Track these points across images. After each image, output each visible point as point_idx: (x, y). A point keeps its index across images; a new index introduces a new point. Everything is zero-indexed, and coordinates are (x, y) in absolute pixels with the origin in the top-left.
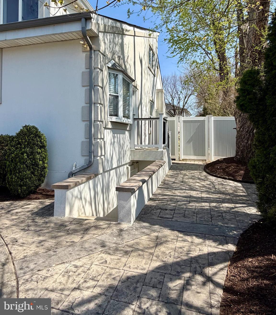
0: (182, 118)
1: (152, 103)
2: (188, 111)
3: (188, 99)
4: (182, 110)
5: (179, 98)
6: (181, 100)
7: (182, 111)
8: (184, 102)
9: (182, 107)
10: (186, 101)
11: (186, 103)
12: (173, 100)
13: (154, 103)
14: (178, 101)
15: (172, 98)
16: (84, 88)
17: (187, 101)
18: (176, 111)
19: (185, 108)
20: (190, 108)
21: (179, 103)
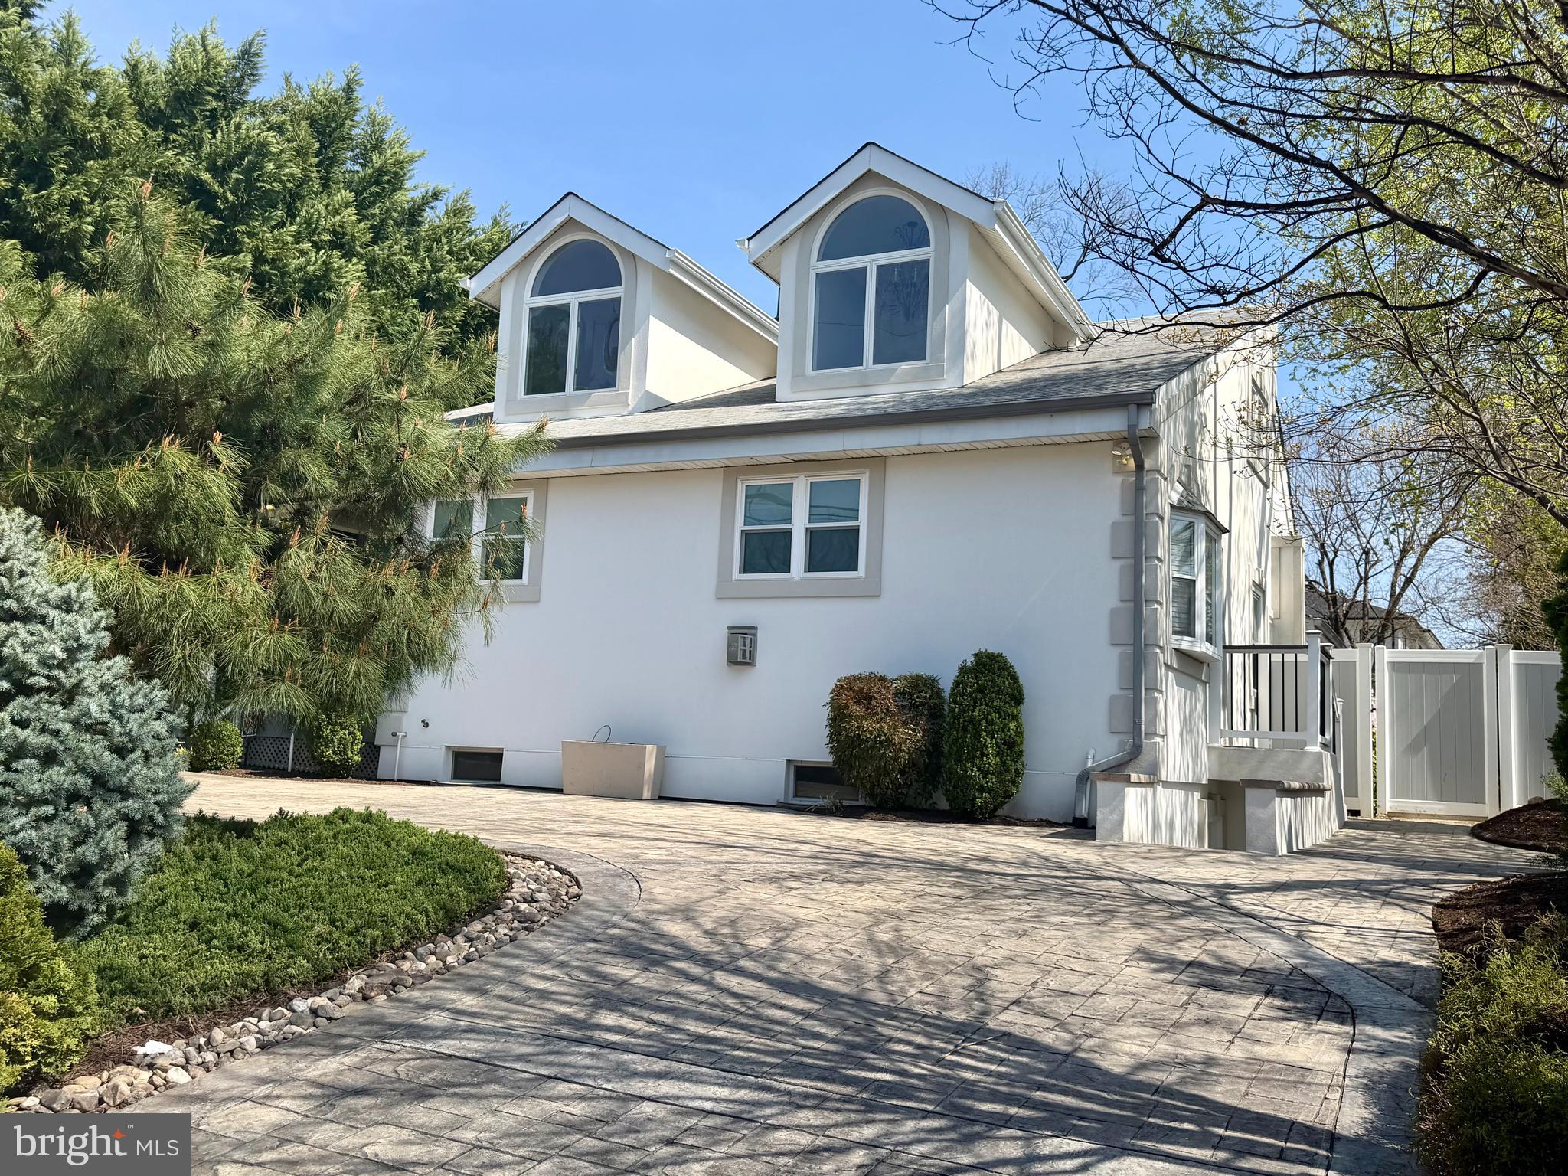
0: (1386, 655)
1: (1259, 591)
2: (1424, 626)
3: (1419, 561)
4: (1386, 619)
5: (1367, 553)
6: (1379, 567)
7: (1384, 627)
8: (1396, 576)
9: (1384, 605)
10: (1405, 570)
11: (1409, 580)
12: (1331, 564)
13: (1264, 592)
14: (1362, 570)
15: (1324, 553)
16: (1118, 564)
17: (1415, 569)
18: (1349, 624)
19: (1403, 608)
20: (1432, 611)
21: (1364, 580)
